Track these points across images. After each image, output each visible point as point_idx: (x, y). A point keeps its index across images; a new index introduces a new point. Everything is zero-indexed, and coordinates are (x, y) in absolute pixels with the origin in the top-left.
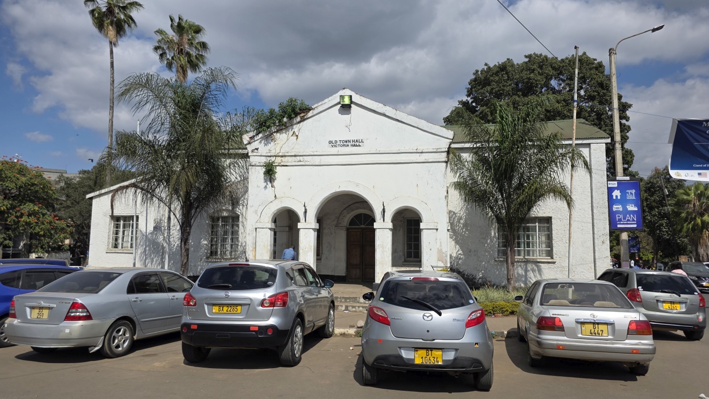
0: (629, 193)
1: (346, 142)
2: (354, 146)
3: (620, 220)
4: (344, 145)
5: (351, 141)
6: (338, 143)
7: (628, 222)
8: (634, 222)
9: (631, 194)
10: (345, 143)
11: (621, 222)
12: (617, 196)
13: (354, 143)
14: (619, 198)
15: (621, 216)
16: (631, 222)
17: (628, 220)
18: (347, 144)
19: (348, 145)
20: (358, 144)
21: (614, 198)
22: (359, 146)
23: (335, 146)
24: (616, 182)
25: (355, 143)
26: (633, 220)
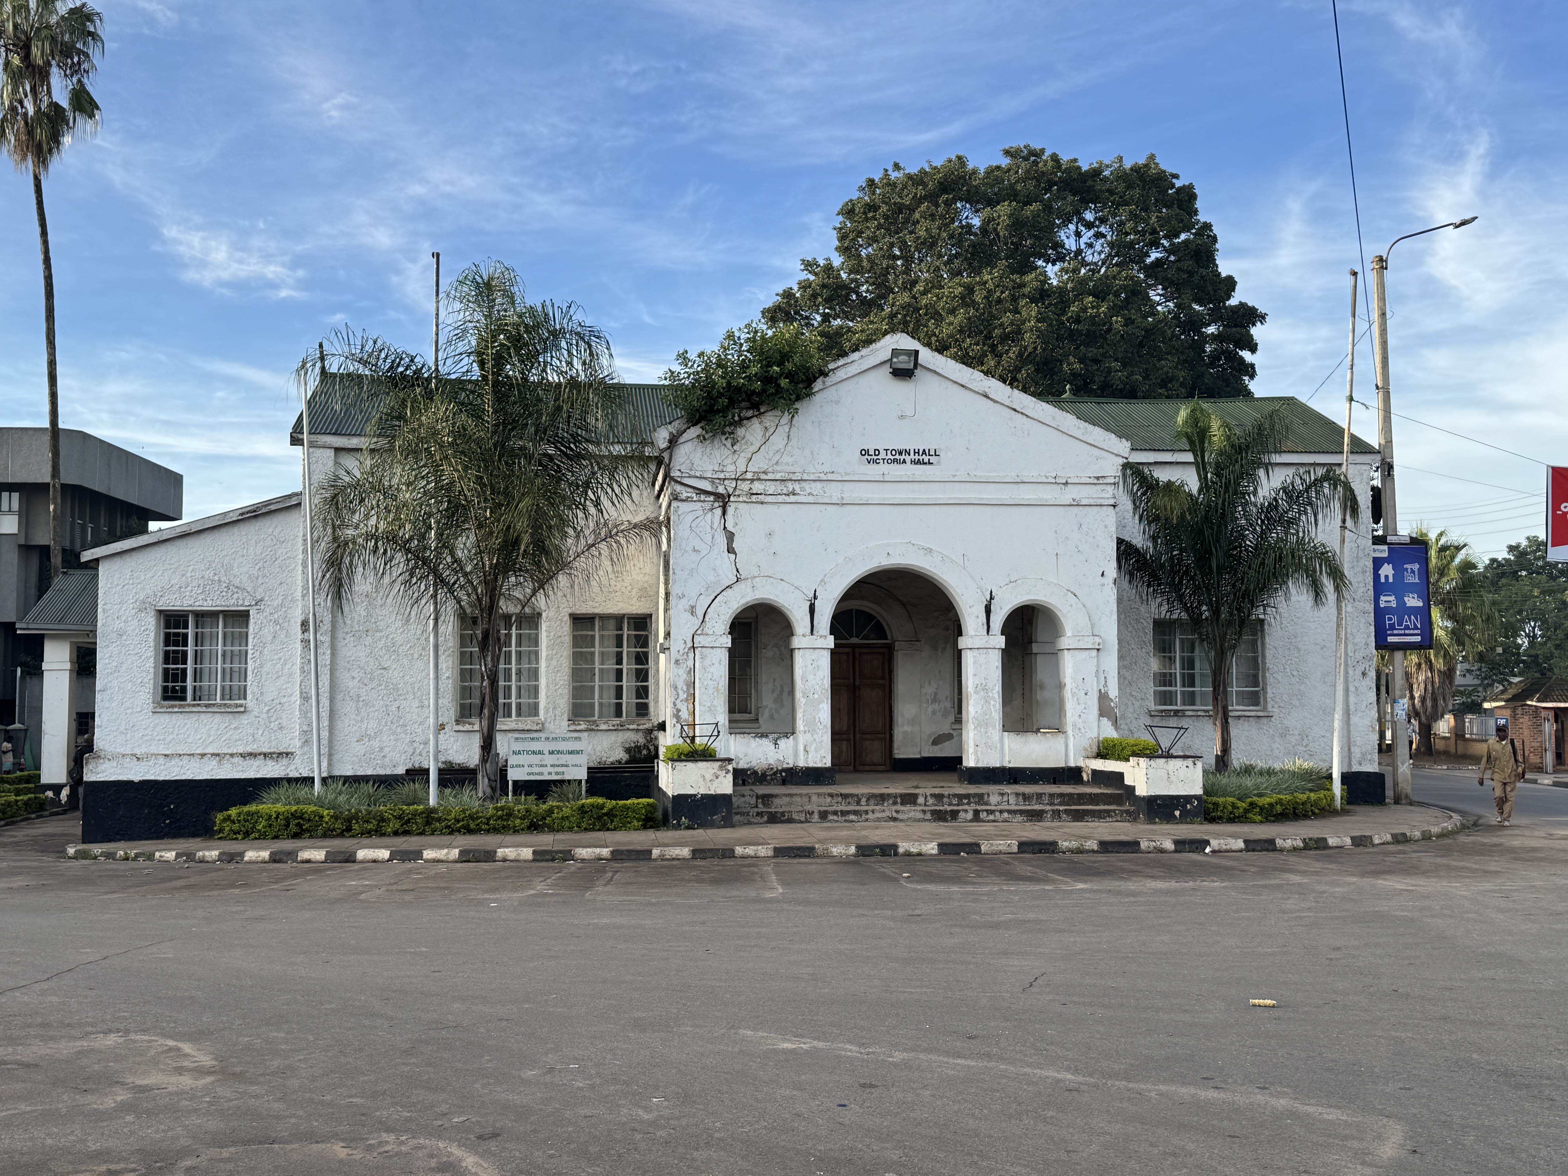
0: (1409, 571)
1: (900, 453)
2: (918, 462)
3: (1392, 627)
4: (895, 461)
5: (912, 453)
6: (883, 455)
7: (1407, 632)
8: (1416, 632)
9: (1413, 572)
10: (897, 457)
11: (1395, 632)
12: (1387, 577)
13: (917, 457)
14: (1391, 580)
15: (1395, 619)
16: (1412, 632)
17: (1407, 628)
18: (902, 458)
19: (904, 462)
20: (926, 459)
21: (1383, 580)
22: (930, 463)
23: (876, 462)
24: (1385, 547)
25: (921, 458)
26: (1416, 628)
